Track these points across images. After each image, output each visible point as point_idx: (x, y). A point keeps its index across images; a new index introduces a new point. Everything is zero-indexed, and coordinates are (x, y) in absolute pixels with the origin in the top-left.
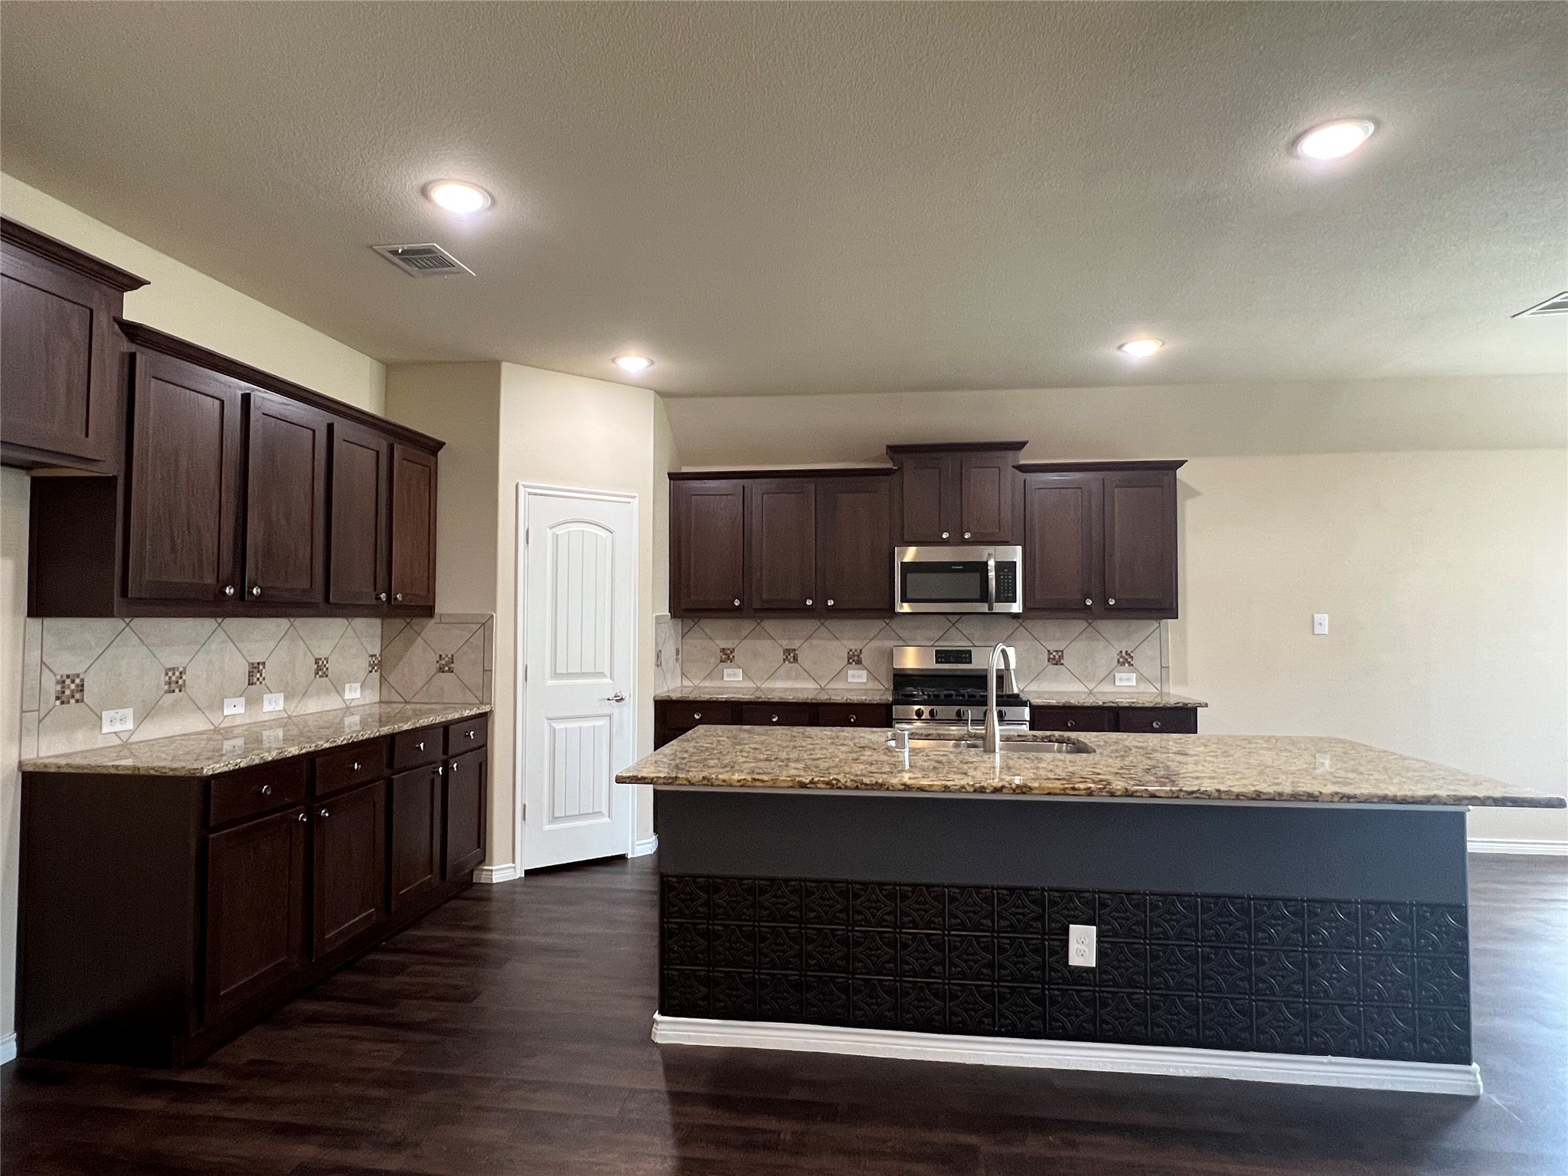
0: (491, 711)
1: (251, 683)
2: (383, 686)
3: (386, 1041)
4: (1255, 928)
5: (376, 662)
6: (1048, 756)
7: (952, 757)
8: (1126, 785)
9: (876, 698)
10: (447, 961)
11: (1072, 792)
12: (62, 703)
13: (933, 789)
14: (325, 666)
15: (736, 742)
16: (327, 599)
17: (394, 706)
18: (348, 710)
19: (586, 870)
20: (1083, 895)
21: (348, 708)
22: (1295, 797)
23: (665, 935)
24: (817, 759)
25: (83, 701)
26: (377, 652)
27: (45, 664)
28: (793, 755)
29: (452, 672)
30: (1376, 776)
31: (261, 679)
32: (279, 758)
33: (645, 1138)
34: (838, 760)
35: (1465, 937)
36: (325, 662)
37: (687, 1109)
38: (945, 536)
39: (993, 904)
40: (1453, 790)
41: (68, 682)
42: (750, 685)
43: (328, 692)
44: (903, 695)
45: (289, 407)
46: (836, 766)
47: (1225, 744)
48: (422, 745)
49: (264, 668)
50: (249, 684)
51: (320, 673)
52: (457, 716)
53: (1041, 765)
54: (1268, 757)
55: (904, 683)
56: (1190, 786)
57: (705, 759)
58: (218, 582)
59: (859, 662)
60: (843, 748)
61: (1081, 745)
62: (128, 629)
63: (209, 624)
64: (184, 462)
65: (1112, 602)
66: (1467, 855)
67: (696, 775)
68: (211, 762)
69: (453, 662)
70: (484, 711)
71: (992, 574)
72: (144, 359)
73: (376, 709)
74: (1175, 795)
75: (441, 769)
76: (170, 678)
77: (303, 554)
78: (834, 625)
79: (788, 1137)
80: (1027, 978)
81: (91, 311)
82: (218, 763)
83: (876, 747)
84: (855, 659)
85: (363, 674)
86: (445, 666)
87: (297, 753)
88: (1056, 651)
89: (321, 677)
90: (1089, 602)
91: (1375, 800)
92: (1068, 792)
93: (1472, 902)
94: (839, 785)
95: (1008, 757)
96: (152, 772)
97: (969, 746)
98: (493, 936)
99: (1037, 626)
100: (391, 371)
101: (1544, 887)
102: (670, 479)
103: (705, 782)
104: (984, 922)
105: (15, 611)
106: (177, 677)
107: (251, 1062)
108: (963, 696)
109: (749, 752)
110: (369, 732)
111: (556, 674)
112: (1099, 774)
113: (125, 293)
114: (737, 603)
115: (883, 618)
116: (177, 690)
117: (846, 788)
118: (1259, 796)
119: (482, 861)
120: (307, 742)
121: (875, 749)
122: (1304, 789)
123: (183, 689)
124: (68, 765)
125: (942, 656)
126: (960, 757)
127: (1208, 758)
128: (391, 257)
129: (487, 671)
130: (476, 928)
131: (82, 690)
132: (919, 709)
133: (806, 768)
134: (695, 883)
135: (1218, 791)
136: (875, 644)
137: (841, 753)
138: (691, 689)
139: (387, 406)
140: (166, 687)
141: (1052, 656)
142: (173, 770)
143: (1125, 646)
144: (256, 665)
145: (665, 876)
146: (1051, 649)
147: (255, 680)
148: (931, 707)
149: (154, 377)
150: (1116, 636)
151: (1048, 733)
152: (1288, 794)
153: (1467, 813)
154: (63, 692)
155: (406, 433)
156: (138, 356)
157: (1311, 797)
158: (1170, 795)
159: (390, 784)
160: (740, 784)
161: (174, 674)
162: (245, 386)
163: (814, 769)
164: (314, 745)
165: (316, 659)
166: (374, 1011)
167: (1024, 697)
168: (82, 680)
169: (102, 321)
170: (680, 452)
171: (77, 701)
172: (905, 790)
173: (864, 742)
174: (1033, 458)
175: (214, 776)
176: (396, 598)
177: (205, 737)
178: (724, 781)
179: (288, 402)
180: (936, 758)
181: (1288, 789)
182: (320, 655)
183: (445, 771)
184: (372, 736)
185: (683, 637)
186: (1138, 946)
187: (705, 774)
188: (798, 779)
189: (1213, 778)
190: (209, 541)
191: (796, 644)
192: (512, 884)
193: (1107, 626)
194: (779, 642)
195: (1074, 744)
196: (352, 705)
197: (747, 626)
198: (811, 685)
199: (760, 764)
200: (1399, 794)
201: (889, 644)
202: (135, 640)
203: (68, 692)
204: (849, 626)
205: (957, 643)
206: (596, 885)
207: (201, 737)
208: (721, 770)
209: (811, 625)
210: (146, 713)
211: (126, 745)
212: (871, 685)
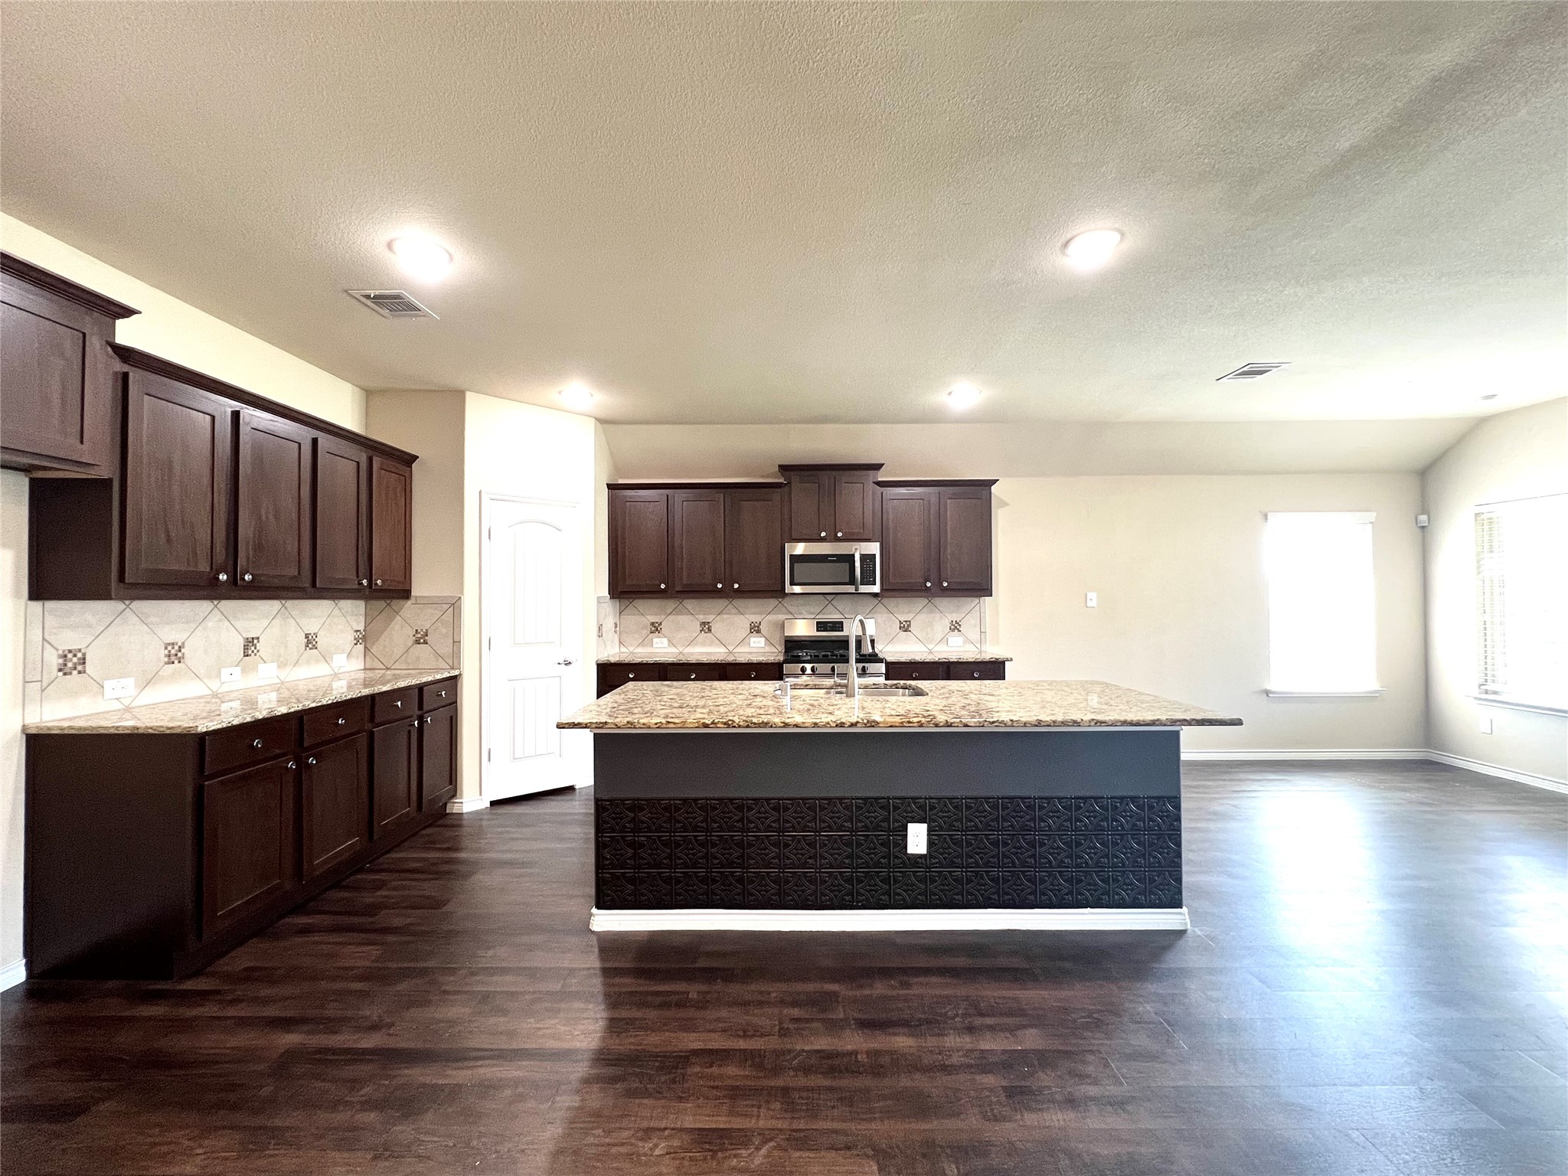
0: (460, 674)
1: (246, 655)
2: (367, 657)
3: (368, 944)
4: (1039, 819)
5: (360, 636)
6: (893, 699)
7: (822, 701)
8: (947, 718)
9: (771, 659)
10: (422, 876)
11: (908, 725)
12: (65, 674)
13: (806, 725)
14: (314, 640)
15: (658, 694)
16: (314, 584)
17: (377, 671)
18: (336, 676)
19: (540, 799)
20: (917, 801)
21: (336, 674)
22: (1064, 723)
23: (600, 846)
24: (719, 706)
25: (84, 672)
26: (362, 628)
27: (47, 641)
28: (701, 703)
29: (427, 643)
30: (1121, 707)
31: (255, 651)
32: (269, 716)
33: (582, 1006)
34: (735, 705)
35: (1178, 819)
36: (314, 637)
37: (617, 980)
38: (823, 534)
39: (852, 811)
40: (1171, 716)
41: (70, 656)
42: (673, 650)
43: (317, 661)
44: (792, 656)
45: (276, 423)
46: (733, 711)
47: (1021, 688)
48: (399, 703)
49: (258, 642)
50: (245, 656)
51: (310, 646)
52: (430, 679)
53: (887, 706)
54: (1049, 696)
55: (794, 648)
56: (992, 717)
57: (631, 708)
58: (212, 569)
59: (758, 631)
60: (740, 697)
61: (919, 690)
62: (128, 609)
63: (204, 606)
64: (177, 467)
65: (945, 584)
66: (1181, 763)
67: (622, 720)
68: (205, 721)
69: (427, 636)
70: (453, 675)
71: (858, 564)
72: (135, 376)
73: (361, 675)
74: (981, 725)
75: (416, 723)
76: (170, 651)
77: (291, 547)
78: (739, 602)
79: (695, 996)
80: (878, 865)
81: (84, 335)
82: (212, 721)
83: (766, 695)
84: (755, 629)
85: (348, 648)
86: (421, 639)
87: (285, 711)
88: (906, 621)
89: (311, 649)
90: (929, 584)
91: (1119, 724)
92: (905, 724)
93: (1184, 794)
94: (735, 724)
95: (864, 700)
96: (150, 731)
97: (837, 693)
98: (463, 855)
99: (891, 603)
100: (370, 395)
101: (1236, 783)
102: (609, 488)
103: (629, 726)
104: (846, 824)
105: (17, 594)
106: (176, 651)
107: (246, 969)
108: (837, 656)
109: (666, 702)
110: (352, 693)
111: (515, 644)
112: (928, 711)
113: (117, 321)
114: (663, 586)
115: (776, 597)
116: (176, 662)
117: (740, 726)
118: (1039, 723)
119: (454, 796)
120: (295, 703)
121: (764, 697)
122: (1071, 718)
123: (182, 660)
124: (70, 728)
125: (821, 626)
126: (828, 701)
127: (1007, 698)
128: (364, 300)
129: (457, 643)
130: (449, 849)
131: (84, 663)
132: (803, 667)
133: (710, 712)
134: (624, 804)
135: (1011, 720)
136: (772, 617)
137: (738, 700)
138: (627, 654)
139: (367, 426)
140: (166, 659)
141: (902, 625)
142: (170, 728)
143: (955, 617)
144: (251, 640)
145: (599, 801)
146: (902, 620)
147: (250, 652)
148: (812, 665)
149: (146, 394)
150: (949, 610)
151: (896, 682)
152: (1059, 722)
153: (1181, 732)
154: (65, 665)
155: (382, 448)
156: (131, 375)
157: (1075, 723)
158: (978, 725)
159: (371, 735)
160: (657, 726)
161: (173, 648)
162: (236, 405)
163: (716, 713)
164: (301, 705)
165: (306, 634)
166: (356, 920)
167: (881, 656)
168: (84, 654)
169: (95, 344)
170: (617, 469)
171: (80, 672)
172: (784, 727)
173: (757, 692)
174: (885, 476)
175: (207, 733)
176: (376, 584)
177: (203, 700)
178: (644, 724)
179: (276, 420)
180: (811, 702)
181: (1060, 718)
182: (308, 630)
183: (421, 724)
184: (354, 696)
185: (620, 613)
186: (957, 837)
187: (628, 719)
188: (702, 721)
189: (1009, 711)
190: (203, 535)
191: (709, 618)
192: (477, 814)
193: (943, 603)
194: (697, 616)
195: (913, 689)
196: (340, 671)
197: (671, 604)
198: (722, 650)
199: (675, 711)
200: (1135, 719)
201: (781, 617)
202: (135, 619)
203: (70, 665)
204: (752, 604)
205: (833, 616)
206: (549, 811)
207: (200, 700)
208: (643, 716)
209: (720, 603)
210: (148, 681)
211: (128, 709)
212: (768, 649)
